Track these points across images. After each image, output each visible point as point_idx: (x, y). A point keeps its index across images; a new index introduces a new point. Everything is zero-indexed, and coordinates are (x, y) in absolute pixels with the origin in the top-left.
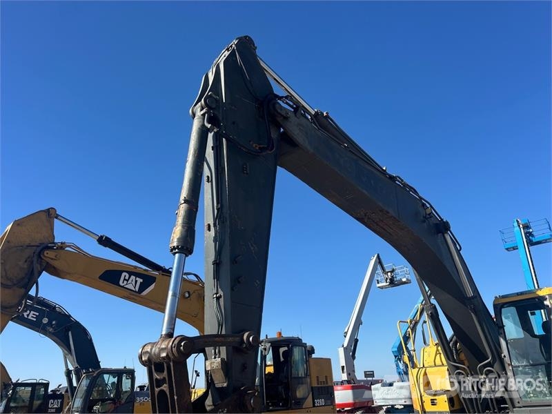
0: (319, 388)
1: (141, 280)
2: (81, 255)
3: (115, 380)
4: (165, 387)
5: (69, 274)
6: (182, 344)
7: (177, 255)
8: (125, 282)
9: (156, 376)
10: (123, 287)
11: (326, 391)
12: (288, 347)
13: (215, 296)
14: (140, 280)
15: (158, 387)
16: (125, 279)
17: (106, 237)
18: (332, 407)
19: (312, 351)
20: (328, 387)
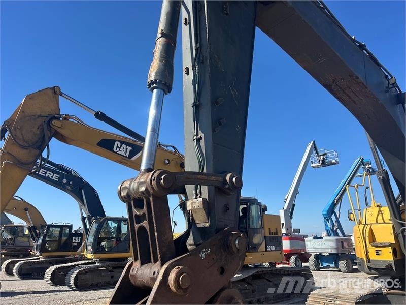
0: (270, 237)
1: (131, 149)
2: (81, 125)
3: (116, 225)
4: (145, 223)
5: (74, 140)
6: (163, 177)
7: (155, 91)
8: (118, 149)
9: (136, 212)
10: (116, 153)
11: (276, 240)
12: (247, 205)
13: (195, 138)
14: (129, 148)
16: (117, 147)
17: (101, 113)
18: (280, 252)
19: (265, 209)
20: (277, 237)
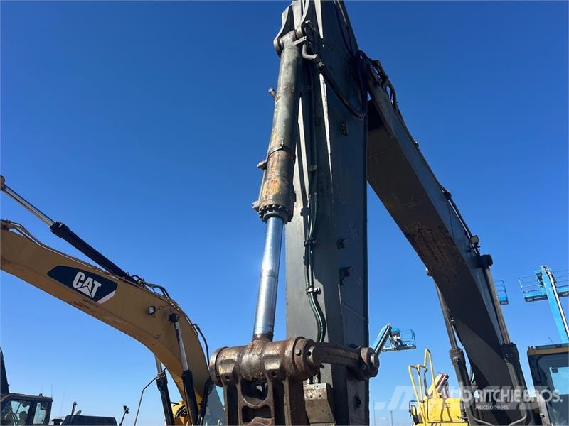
1: (100, 285)
6: (311, 351)
7: (271, 220)
8: (80, 284)
9: (243, 401)
10: (76, 289)
13: (310, 290)
14: (98, 285)
16: (80, 281)
17: (63, 225)
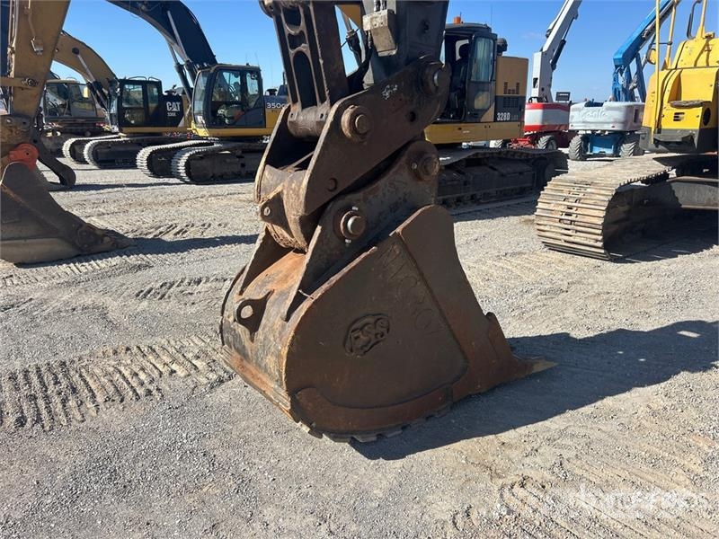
4: (304, 48)
9: (288, 30)
11: (515, 104)
12: (470, 38)
15: (293, 47)
18: (519, 123)
19: (503, 47)
